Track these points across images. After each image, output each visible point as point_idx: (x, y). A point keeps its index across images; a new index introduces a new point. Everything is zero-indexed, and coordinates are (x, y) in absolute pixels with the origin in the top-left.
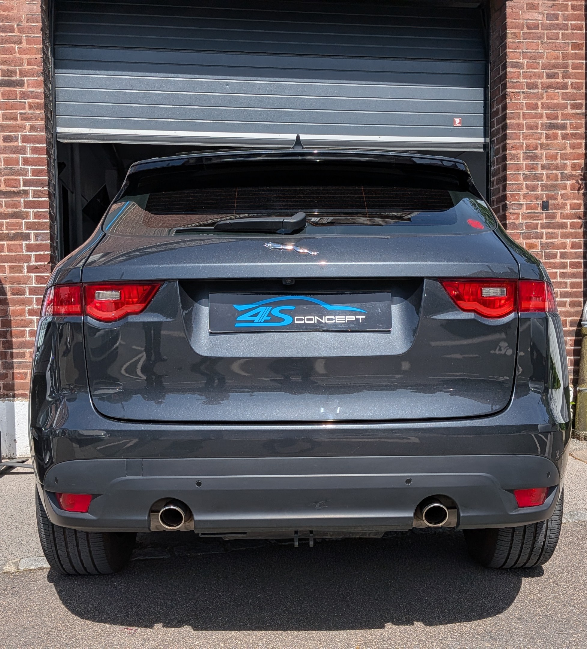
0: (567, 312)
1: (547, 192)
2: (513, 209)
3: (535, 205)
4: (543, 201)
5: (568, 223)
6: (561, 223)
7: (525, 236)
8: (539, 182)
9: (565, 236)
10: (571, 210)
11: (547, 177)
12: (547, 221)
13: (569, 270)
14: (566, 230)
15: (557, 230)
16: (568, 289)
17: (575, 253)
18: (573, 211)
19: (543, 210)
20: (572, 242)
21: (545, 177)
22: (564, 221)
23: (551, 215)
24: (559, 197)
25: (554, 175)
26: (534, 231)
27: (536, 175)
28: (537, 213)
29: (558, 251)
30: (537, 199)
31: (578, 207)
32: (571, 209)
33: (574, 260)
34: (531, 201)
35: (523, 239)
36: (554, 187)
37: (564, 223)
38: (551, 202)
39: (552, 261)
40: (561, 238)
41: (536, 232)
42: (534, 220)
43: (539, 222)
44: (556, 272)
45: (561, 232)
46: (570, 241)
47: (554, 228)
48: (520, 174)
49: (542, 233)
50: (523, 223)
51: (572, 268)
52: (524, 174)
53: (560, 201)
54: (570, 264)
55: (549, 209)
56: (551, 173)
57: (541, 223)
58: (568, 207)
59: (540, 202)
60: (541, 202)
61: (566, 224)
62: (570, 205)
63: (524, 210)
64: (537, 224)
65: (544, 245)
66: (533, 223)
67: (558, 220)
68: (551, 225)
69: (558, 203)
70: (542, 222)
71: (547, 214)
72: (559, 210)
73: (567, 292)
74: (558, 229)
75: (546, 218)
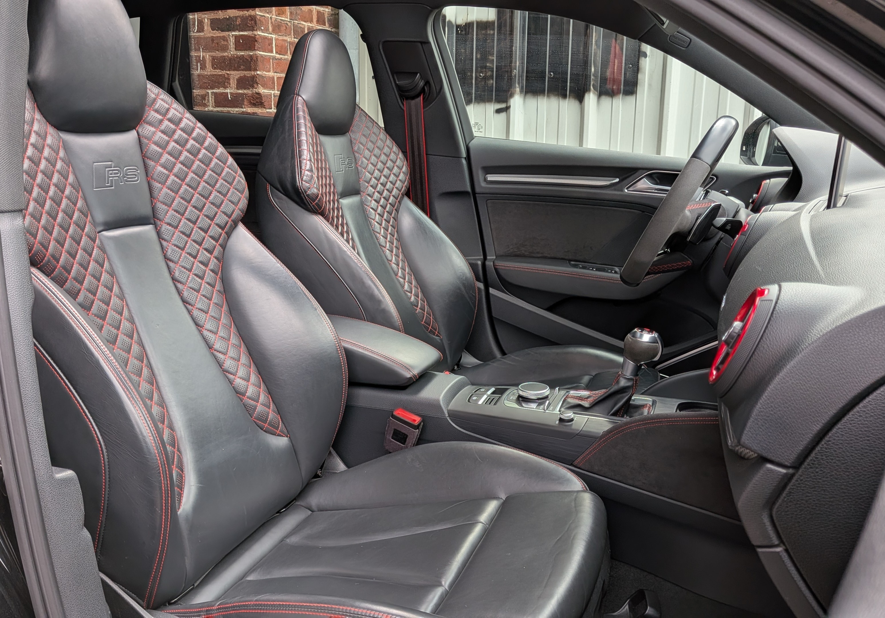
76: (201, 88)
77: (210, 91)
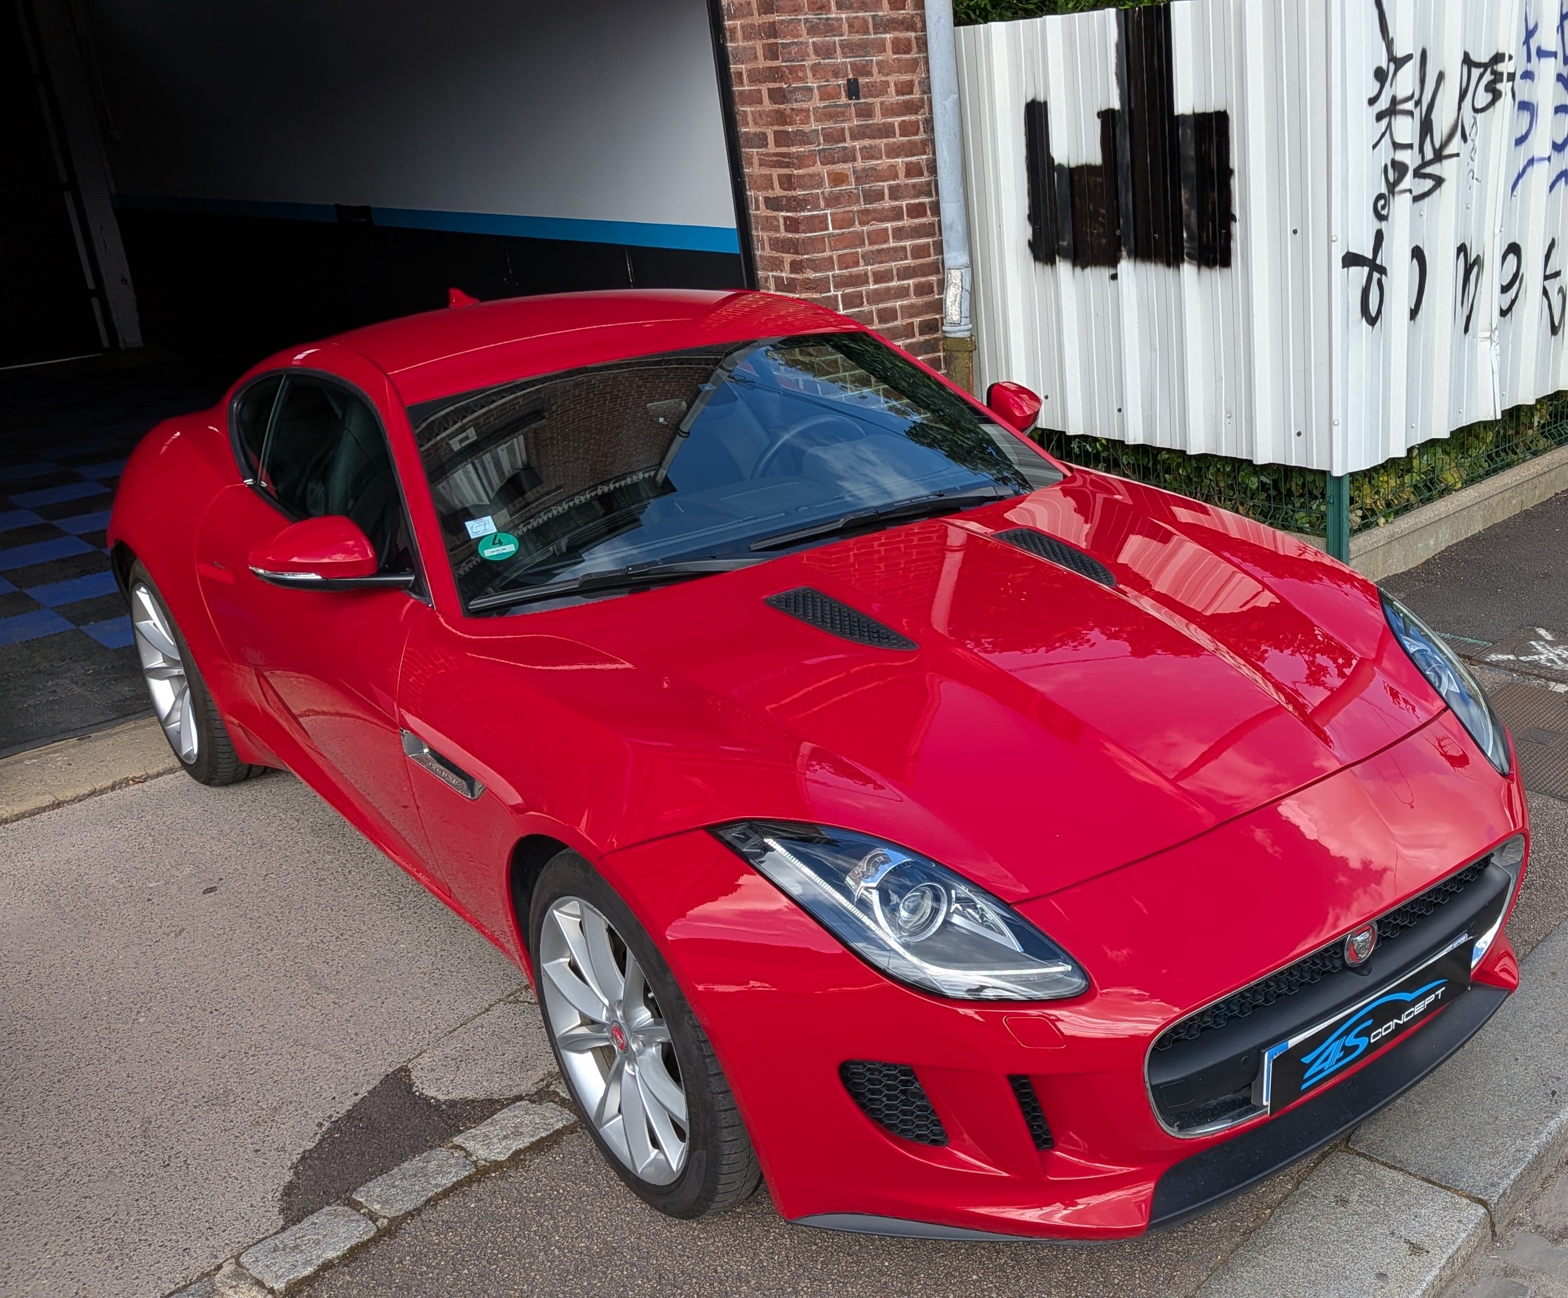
0: (912, 306)
1: (852, 59)
2: (796, 101)
3: (835, 89)
4: (849, 80)
5: (896, 124)
6: (884, 124)
7: (825, 157)
8: (837, 39)
9: (894, 151)
10: (897, 95)
11: (849, 26)
12: (860, 123)
13: (907, 222)
14: (894, 140)
15: (878, 141)
16: (909, 262)
17: (914, 186)
18: (902, 98)
19: (850, 98)
20: (907, 164)
21: (845, 27)
22: (889, 120)
23: (864, 110)
24: (875, 70)
25: (861, 22)
26: (840, 145)
27: (830, 21)
28: (840, 106)
29: (885, 184)
30: (836, 74)
31: (908, 89)
32: (899, 92)
33: (912, 201)
34: (827, 81)
35: (823, 164)
36: (863, 48)
37: (889, 123)
38: (862, 80)
39: (875, 205)
40: (888, 157)
41: (842, 147)
42: (836, 122)
43: (846, 125)
44: (886, 229)
45: (886, 145)
46: (902, 162)
47: (874, 138)
48: (800, 20)
49: (854, 148)
50: (818, 130)
51: (912, 218)
52: (806, 20)
53: (877, 77)
54: (907, 209)
55: (861, 94)
56: (855, 18)
57: (850, 128)
58: (892, 89)
59: (842, 82)
60: (845, 82)
61: (892, 125)
62: (895, 84)
63: (816, 102)
64: (843, 129)
65: (860, 174)
66: (835, 129)
67: (878, 119)
68: (867, 131)
69: (875, 82)
70: (851, 125)
71: (857, 107)
72: (877, 97)
73: (908, 268)
74: (880, 138)
75: (859, 115)
76: (763, 269)
77: (770, 274)
